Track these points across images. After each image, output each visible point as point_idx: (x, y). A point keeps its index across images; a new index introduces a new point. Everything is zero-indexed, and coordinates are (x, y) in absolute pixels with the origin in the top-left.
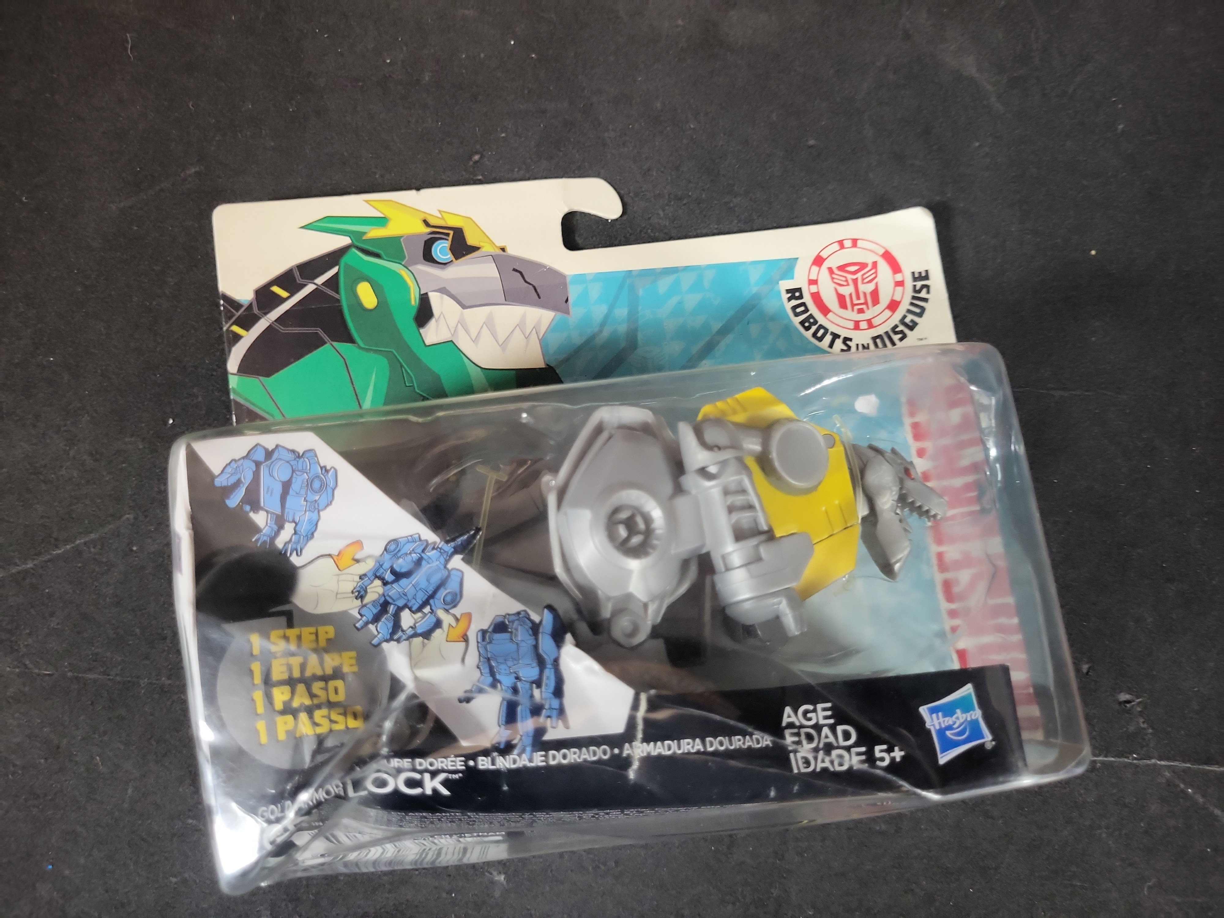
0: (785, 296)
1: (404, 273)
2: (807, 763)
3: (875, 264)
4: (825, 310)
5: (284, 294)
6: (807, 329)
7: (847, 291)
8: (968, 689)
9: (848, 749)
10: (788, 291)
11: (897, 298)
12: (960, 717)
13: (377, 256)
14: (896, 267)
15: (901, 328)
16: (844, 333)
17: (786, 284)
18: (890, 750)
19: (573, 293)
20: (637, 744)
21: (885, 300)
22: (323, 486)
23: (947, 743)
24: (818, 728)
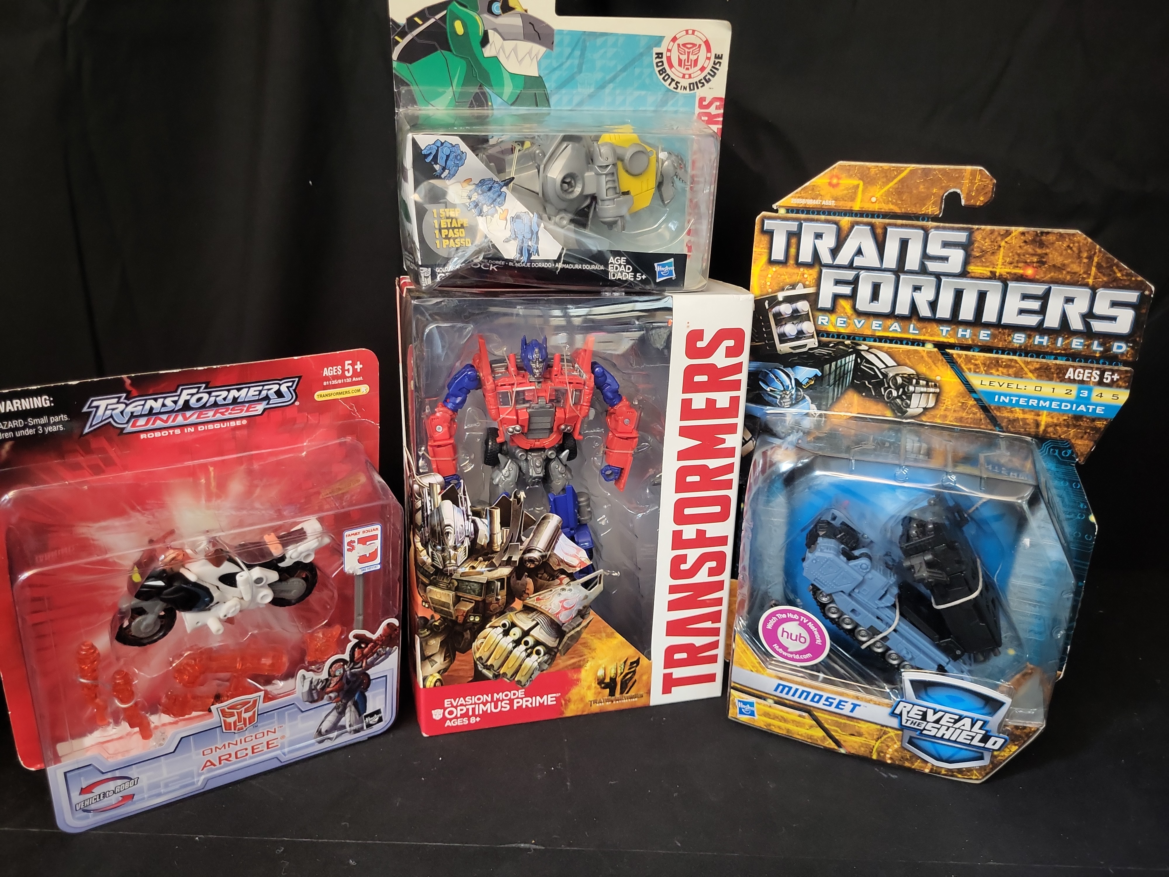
0: (655, 56)
1: (477, 18)
2: (614, 276)
3: (700, 45)
4: (671, 66)
5: (420, 22)
6: (661, 74)
7: (684, 57)
8: (672, 260)
9: (628, 273)
10: (657, 54)
11: (705, 66)
12: (667, 268)
13: (465, 6)
14: (709, 50)
15: (703, 81)
16: (677, 80)
17: (656, 50)
19: (556, 39)
20: (561, 264)
21: (699, 66)
22: (461, 158)
23: (661, 276)
24: (620, 265)
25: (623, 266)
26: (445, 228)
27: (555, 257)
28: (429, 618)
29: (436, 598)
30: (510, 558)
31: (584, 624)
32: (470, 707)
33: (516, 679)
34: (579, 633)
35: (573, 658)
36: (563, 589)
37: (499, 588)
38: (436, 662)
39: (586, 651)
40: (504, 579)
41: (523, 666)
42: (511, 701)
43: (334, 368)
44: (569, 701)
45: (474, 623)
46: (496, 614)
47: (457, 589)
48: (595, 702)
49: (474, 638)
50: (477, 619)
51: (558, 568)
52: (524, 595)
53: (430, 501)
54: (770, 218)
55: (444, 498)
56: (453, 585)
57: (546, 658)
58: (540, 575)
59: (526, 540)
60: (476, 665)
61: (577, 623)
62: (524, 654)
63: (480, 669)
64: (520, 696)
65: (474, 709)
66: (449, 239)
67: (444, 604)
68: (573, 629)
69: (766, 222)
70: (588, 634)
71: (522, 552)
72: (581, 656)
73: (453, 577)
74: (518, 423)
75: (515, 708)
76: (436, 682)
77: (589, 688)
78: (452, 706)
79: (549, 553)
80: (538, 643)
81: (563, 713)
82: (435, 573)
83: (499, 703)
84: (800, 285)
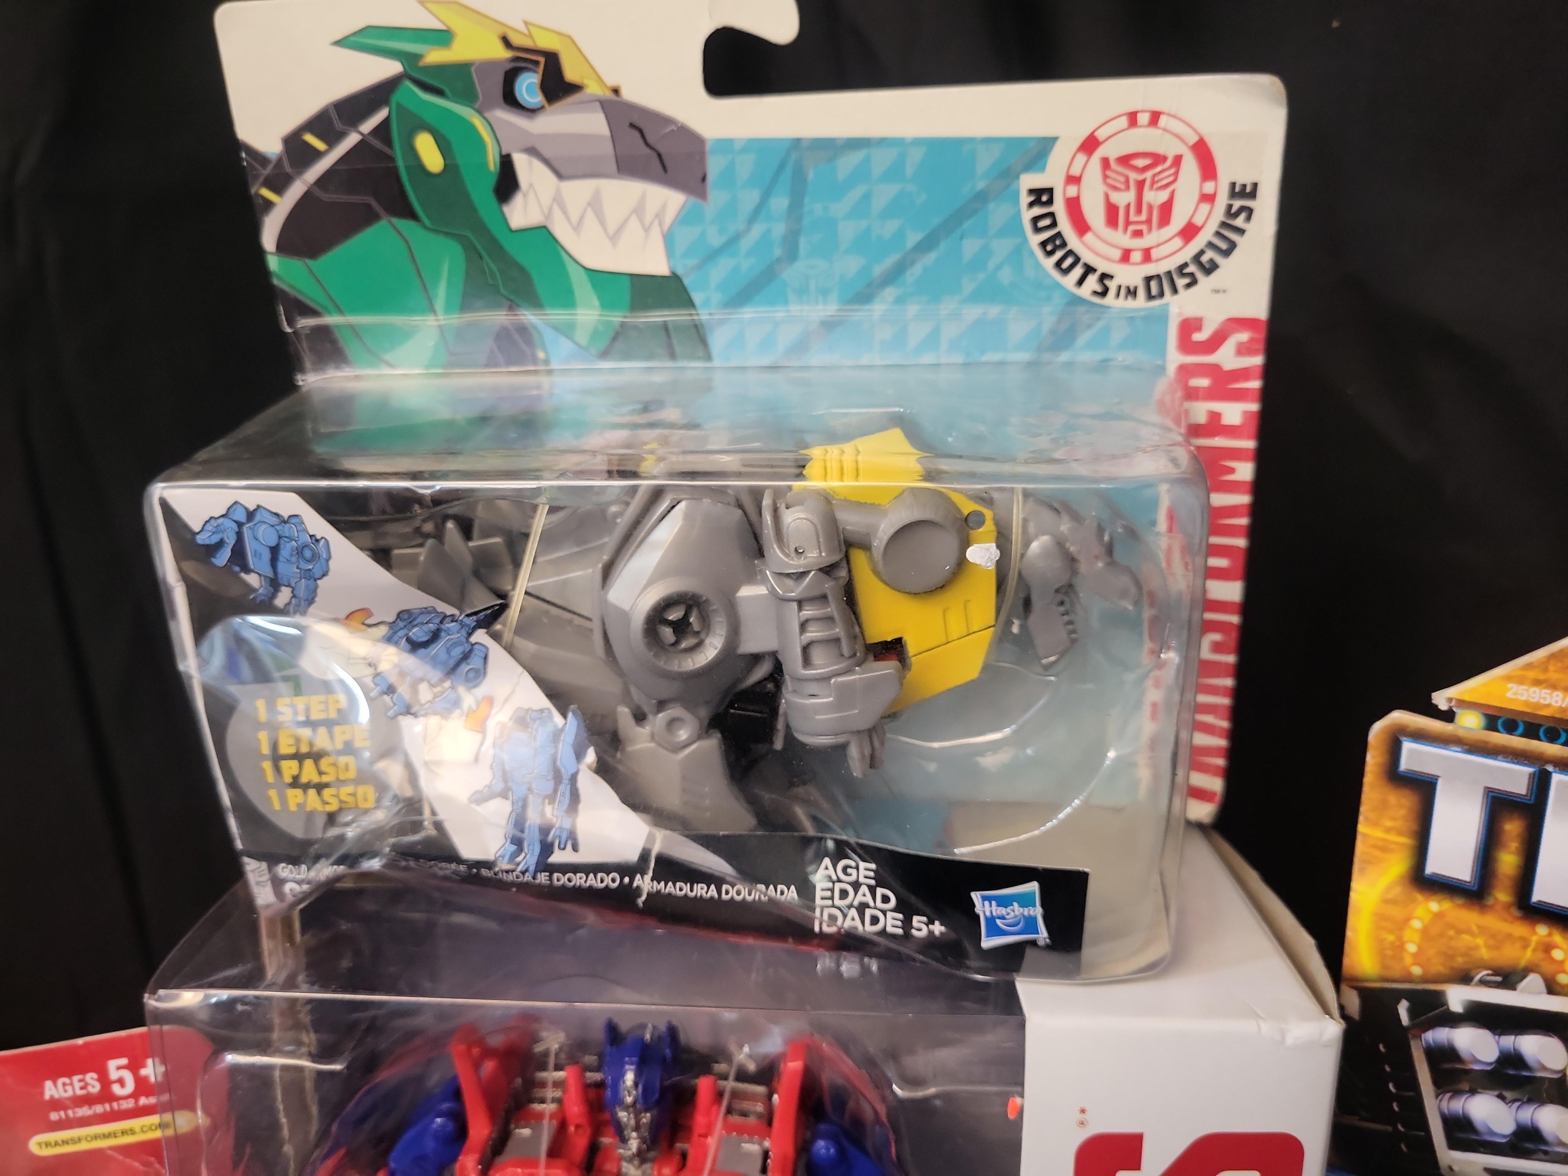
0: (1025, 199)
2: (832, 920)
3: (1178, 160)
4: (1082, 227)
5: (320, 145)
6: (1050, 254)
7: (1124, 199)
8: (1033, 887)
10: (1031, 191)
11: (1198, 221)
12: (1016, 910)
13: (439, 92)
14: (1208, 170)
15: (1192, 268)
16: (1102, 266)
17: (1030, 180)
18: (931, 922)
19: (714, 166)
20: (648, 877)
21: (1178, 221)
22: (315, 557)
23: (995, 931)
24: (856, 885)
25: (864, 889)
26: (289, 757)
27: (633, 856)
43: (76, 1078)
54: (1420, 736)
66: (306, 787)
69: (1408, 746)
84: (1534, 981)
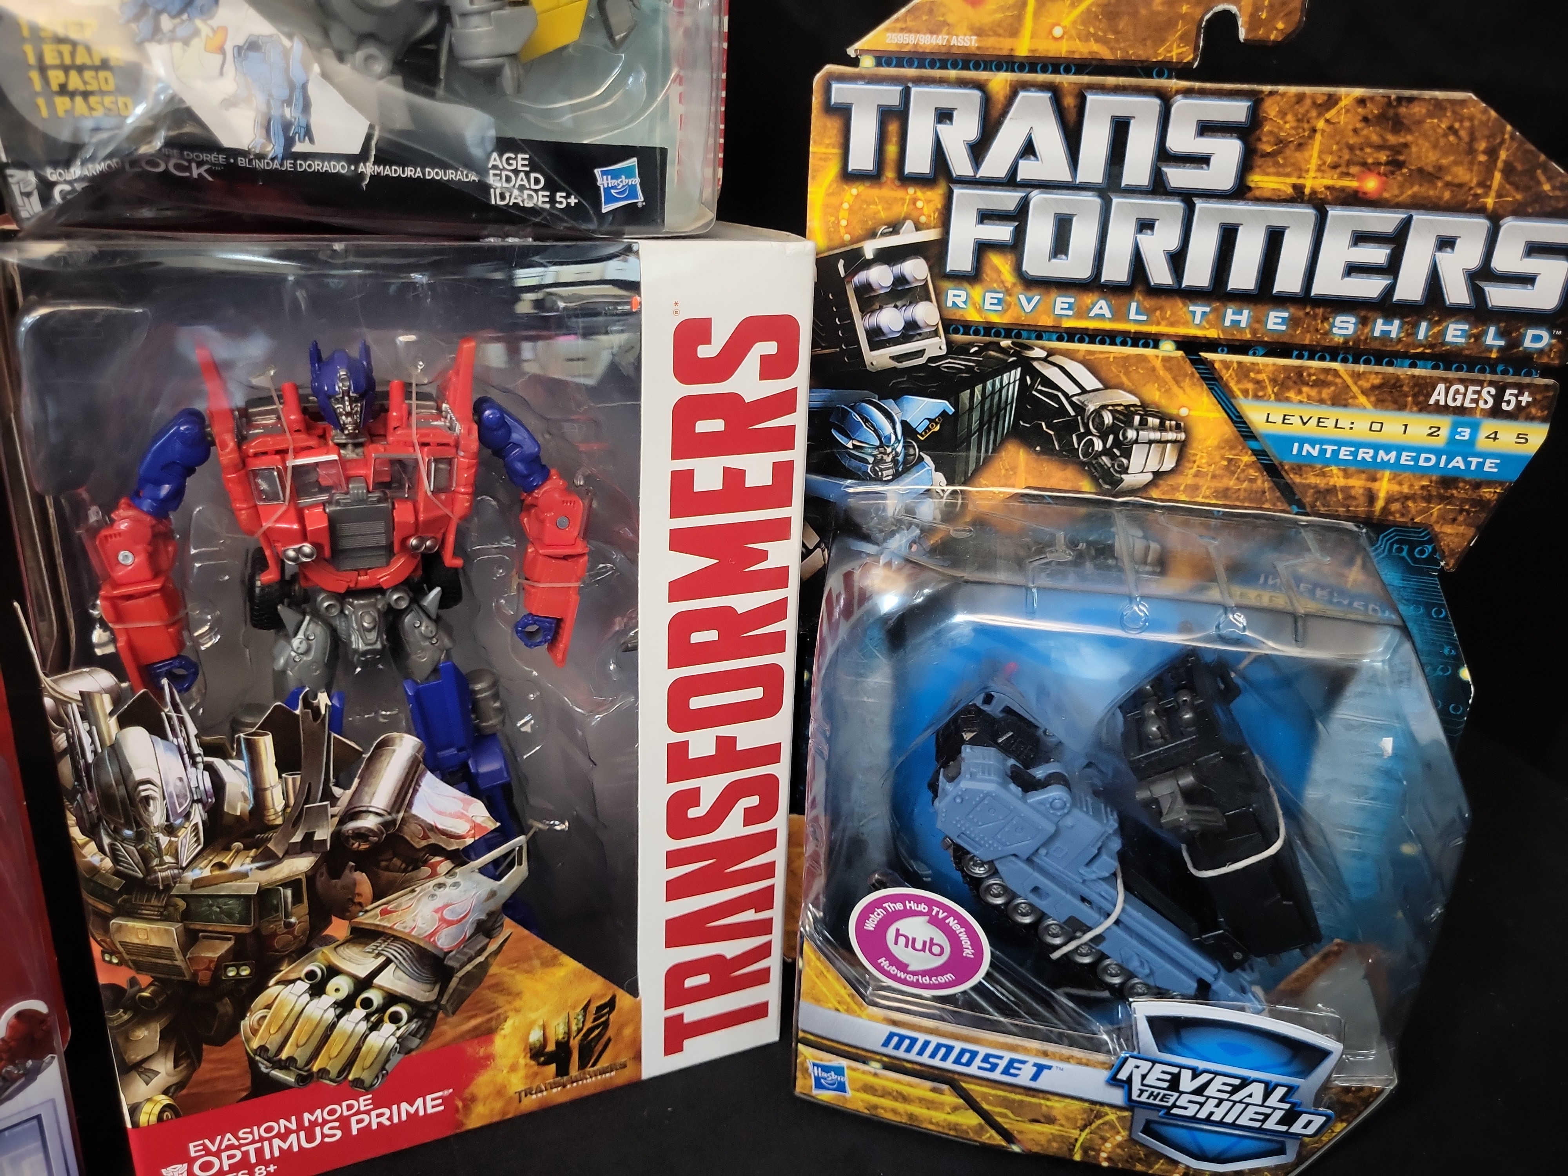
2: (502, 197)
8: (633, 161)
9: (536, 191)
12: (624, 181)
18: (566, 198)
20: (369, 164)
23: (611, 199)
24: (516, 172)
25: (522, 175)
26: (55, 67)
27: (355, 149)
28: (124, 984)
29: (136, 941)
30: (309, 836)
31: (493, 947)
32: (251, 1149)
33: (351, 1077)
34: (483, 967)
35: (474, 1017)
36: (441, 885)
37: (290, 900)
38: (157, 1073)
39: (500, 999)
40: (299, 880)
41: (364, 1049)
42: (345, 1123)
44: (473, 1099)
45: (239, 981)
46: (288, 956)
47: (186, 916)
48: (528, 1092)
49: (242, 1010)
50: (245, 972)
51: (424, 843)
52: (354, 909)
53: (90, 733)
54: (841, 78)
55: (124, 722)
56: (177, 910)
57: (413, 1026)
58: (383, 864)
59: (343, 796)
60: (253, 1063)
61: (478, 947)
62: (363, 1026)
63: (264, 1070)
64: (362, 1109)
65: (259, 1152)
66: (72, 95)
67: (158, 952)
68: (470, 960)
69: (835, 86)
70: (502, 965)
71: (336, 819)
72: (493, 1010)
73: (174, 892)
74: (305, 539)
75: (355, 1132)
76: (162, 1111)
77: (513, 1068)
78: (208, 1153)
79: (401, 815)
80: (392, 998)
81: (462, 1124)
82: (125, 890)
83: (318, 1129)
84: (909, 224)
